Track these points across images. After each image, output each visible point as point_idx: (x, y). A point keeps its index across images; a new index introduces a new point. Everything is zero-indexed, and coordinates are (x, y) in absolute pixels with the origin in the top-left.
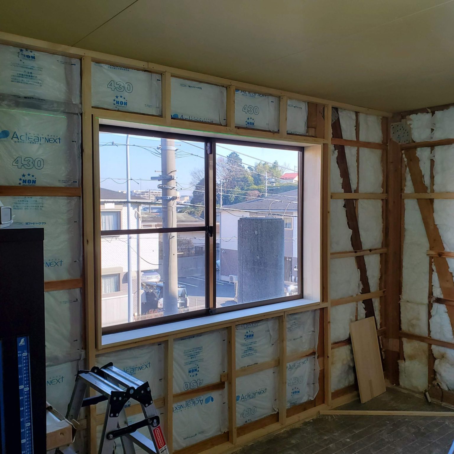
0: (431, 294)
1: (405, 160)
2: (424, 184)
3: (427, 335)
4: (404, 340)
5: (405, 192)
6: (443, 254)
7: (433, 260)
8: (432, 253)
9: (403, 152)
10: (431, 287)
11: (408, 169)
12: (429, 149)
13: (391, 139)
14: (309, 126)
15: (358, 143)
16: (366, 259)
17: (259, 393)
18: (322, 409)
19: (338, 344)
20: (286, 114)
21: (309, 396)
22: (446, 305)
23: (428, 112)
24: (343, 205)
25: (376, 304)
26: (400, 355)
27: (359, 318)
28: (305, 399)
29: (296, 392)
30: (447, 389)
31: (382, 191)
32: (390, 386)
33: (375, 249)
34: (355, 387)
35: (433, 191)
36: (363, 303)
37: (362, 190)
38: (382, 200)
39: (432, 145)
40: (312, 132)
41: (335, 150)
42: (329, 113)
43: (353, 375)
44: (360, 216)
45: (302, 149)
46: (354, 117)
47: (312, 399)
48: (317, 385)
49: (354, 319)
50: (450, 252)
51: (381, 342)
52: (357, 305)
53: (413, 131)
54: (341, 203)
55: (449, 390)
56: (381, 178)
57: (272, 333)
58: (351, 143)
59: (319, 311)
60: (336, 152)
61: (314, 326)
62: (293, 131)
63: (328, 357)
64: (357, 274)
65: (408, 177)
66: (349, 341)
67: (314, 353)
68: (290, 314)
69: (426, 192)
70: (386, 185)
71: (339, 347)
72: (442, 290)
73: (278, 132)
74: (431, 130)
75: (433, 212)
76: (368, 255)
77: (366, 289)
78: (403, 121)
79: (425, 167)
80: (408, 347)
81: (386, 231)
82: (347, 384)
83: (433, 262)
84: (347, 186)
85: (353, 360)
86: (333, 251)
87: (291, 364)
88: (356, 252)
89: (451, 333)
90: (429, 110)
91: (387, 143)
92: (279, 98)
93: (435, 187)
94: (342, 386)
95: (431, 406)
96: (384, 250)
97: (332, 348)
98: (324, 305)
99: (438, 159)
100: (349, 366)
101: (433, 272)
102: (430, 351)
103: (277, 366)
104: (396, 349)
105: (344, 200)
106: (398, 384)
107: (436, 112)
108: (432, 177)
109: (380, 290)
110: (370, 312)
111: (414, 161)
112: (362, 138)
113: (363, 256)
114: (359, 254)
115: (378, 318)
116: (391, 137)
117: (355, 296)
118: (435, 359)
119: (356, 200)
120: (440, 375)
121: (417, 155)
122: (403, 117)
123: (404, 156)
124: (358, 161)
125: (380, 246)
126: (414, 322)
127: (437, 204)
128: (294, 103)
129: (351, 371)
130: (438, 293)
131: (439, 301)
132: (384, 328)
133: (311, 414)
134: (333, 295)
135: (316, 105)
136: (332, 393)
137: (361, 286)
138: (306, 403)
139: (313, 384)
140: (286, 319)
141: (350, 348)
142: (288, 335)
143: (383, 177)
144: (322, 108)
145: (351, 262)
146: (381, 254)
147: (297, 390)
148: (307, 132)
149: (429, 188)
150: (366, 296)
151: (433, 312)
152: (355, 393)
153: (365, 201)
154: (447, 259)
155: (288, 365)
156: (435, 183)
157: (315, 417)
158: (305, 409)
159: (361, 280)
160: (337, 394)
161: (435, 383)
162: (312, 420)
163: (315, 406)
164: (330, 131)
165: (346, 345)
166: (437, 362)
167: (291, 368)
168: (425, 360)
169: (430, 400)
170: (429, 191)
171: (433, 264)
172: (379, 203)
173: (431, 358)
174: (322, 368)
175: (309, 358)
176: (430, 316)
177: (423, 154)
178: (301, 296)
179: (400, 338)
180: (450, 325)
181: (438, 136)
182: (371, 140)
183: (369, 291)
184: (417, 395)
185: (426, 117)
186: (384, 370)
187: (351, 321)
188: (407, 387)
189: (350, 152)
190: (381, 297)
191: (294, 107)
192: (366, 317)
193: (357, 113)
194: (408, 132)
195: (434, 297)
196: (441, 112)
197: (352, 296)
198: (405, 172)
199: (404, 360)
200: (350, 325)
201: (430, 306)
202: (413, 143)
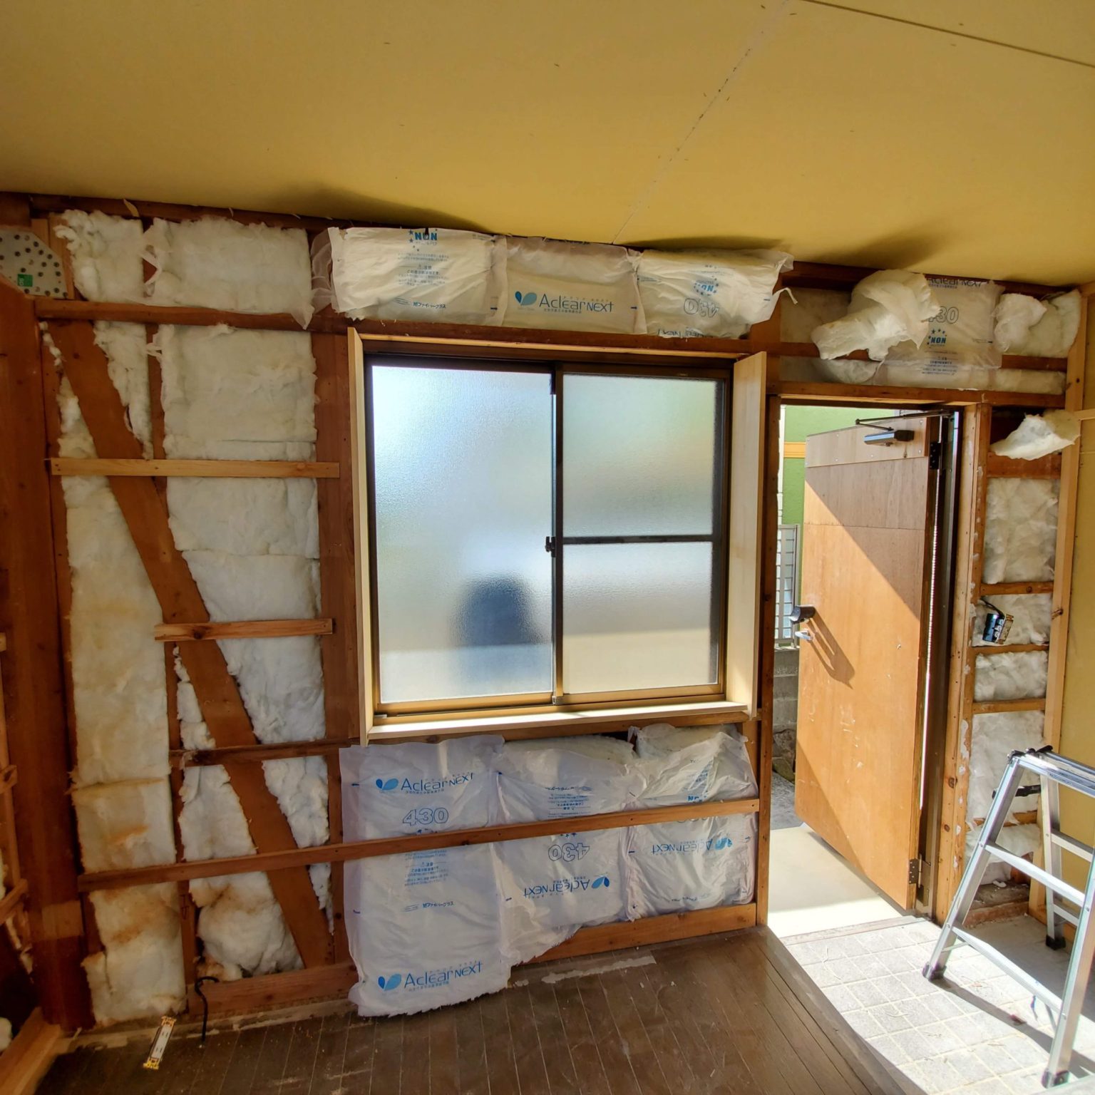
0: (176, 744)
1: (55, 351)
2: (132, 434)
3: (172, 861)
5: (62, 453)
6: (207, 631)
7: (176, 651)
8: (174, 631)
9: (43, 325)
10: (175, 724)
11: (67, 382)
12: (139, 330)
22: (225, 765)
23: (128, 217)
26: (86, 943)
30: (237, 975)
32: (63, 1044)
35: (161, 454)
39: (151, 321)
50: (228, 623)
53: (76, 264)
55: (247, 975)
69: (138, 456)
72: (212, 729)
74: (140, 272)
75: (168, 516)
78: (40, 224)
80: (115, 912)
83: (176, 657)
89: (245, 832)
93: (168, 445)
99: (171, 361)
101: (179, 685)
104: (71, 931)
106: (89, 1026)
107: (157, 222)
108: (156, 413)
111: (88, 358)
118: (199, 911)
121: (96, 341)
122: (38, 213)
123: (47, 338)
126: (128, 840)
127: (178, 492)
130: (198, 736)
131: (203, 758)
132: (22, 890)
149: (148, 445)
151: (186, 793)
154: (219, 643)
156: (166, 429)
166: (204, 916)
170: (148, 453)
171: (177, 662)
173: (190, 914)
176: (177, 806)
177: (120, 340)
179: (81, 896)
185: (120, 230)
194: (61, 262)
195: (186, 751)
198: (58, 390)
199: (104, 950)
201: (176, 780)
202: (84, 304)
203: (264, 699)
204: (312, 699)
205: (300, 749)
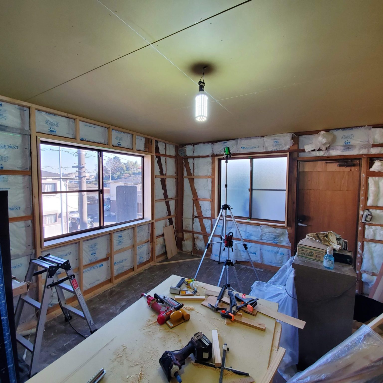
0: (193, 215)
1: (184, 163)
2: (191, 173)
3: (192, 230)
4: (184, 233)
5: (184, 175)
6: (198, 199)
8: (194, 199)
9: (183, 160)
10: (193, 212)
11: (185, 167)
12: (192, 159)
13: (179, 155)
14: (145, 147)
15: (166, 156)
16: (169, 202)
17: (125, 260)
18: (152, 264)
19: (159, 236)
20: (135, 142)
21: (147, 259)
22: (199, 218)
23: (192, 145)
24: (160, 180)
25: (174, 220)
26: (182, 239)
27: (167, 226)
28: (145, 260)
29: (141, 258)
30: (199, 250)
31: (175, 175)
32: (179, 251)
33: (173, 198)
34: (165, 253)
35: (194, 175)
36: (169, 219)
37: (167, 174)
38: (176, 178)
39: (193, 158)
40: (147, 150)
41: (157, 158)
42: (154, 143)
43: (165, 248)
44: (167, 185)
45: (143, 157)
46: (164, 145)
47: (148, 260)
48: (150, 254)
49: (165, 226)
50: (200, 199)
51: (176, 235)
52: (166, 220)
53: (186, 152)
54: (159, 179)
55: (200, 250)
56: (175, 170)
57: (130, 234)
58: (163, 155)
59: (151, 224)
60: (157, 159)
61: (149, 230)
62: (138, 149)
63: (154, 242)
64: (166, 208)
65: (185, 170)
66: (163, 235)
67: (149, 241)
68: (138, 226)
69: (191, 176)
70: (177, 172)
71: (159, 238)
72: (197, 213)
73: (132, 149)
74: (193, 152)
75: (194, 183)
76: (170, 200)
77: (169, 214)
78: (183, 148)
79: (191, 166)
80: (186, 235)
81: (177, 191)
82: (162, 252)
84: (161, 173)
85: (164, 242)
86: (156, 199)
87: (139, 246)
88: (165, 199)
89: (200, 229)
90: (192, 144)
91: (177, 156)
92: (132, 135)
93: (195, 174)
94: (160, 253)
95: (193, 256)
96: (176, 199)
97: (156, 239)
98: (152, 221)
99: (195, 163)
100: (163, 245)
101: (194, 206)
102: (193, 236)
103: (133, 248)
104: (181, 237)
105: (161, 178)
106: (182, 250)
107: (195, 145)
108: (194, 170)
109: (175, 214)
110: (171, 223)
111: (187, 163)
112: (167, 154)
113: (168, 201)
114: (166, 200)
115: (174, 225)
116: (179, 154)
117: (165, 217)
118: (195, 239)
119: (166, 178)
120: (197, 245)
121: (188, 161)
122: (183, 146)
123: (183, 161)
124: (166, 163)
125: (175, 197)
126: (188, 226)
127: (195, 180)
128: (139, 137)
129: (164, 247)
130: (196, 214)
131: (196, 217)
132: (177, 229)
133: (148, 266)
134: (156, 217)
135: (148, 139)
136: (156, 257)
137: (168, 213)
138: (145, 262)
139: (149, 254)
140: (136, 228)
141: (163, 238)
142: (137, 235)
143: (176, 169)
144: (151, 140)
145: (164, 203)
146: (175, 200)
147: (142, 257)
148: (145, 150)
150: (170, 217)
151: (194, 222)
152: (166, 255)
153: (169, 179)
154: (199, 201)
155: (137, 247)
156: (195, 172)
157: (149, 267)
158: (145, 264)
159: (167, 211)
160: (158, 257)
161: (195, 248)
162: (148, 268)
163: (149, 263)
164: (155, 150)
165: (162, 237)
166: (196, 240)
167: (139, 248)
168: (191, 240)
169: (193, 255)
170: (192, 175)
171: (194, 203)
172: (175, 180)
173: (194, 239)
174: (152, 247)
175: (147, 243)
176: (193, 223)
177: (190, 161)
178: (143, 218)
179: (183, 233)
180: (200, 226)
181: (196, 154)
182: (171, 154)
183: (171, 215)
184: (189, 253)
185: (191, 147)
186: (177, 245)
187: (164, 227)
188: (186, 251)
189: (163, 159)
190: (175, 217)
191: (139, 139)
192: (170, 225)
193: (165, 144)
194: (185, 152)
196: (197, 145)
197: (164, 217)
198: (184, 168)
199: (184, 240)
200: (163, 228)
201: (193, 219)
202: (187, 157)
203: (204, 210)
204: (209, 211)
205: (208, 218)
